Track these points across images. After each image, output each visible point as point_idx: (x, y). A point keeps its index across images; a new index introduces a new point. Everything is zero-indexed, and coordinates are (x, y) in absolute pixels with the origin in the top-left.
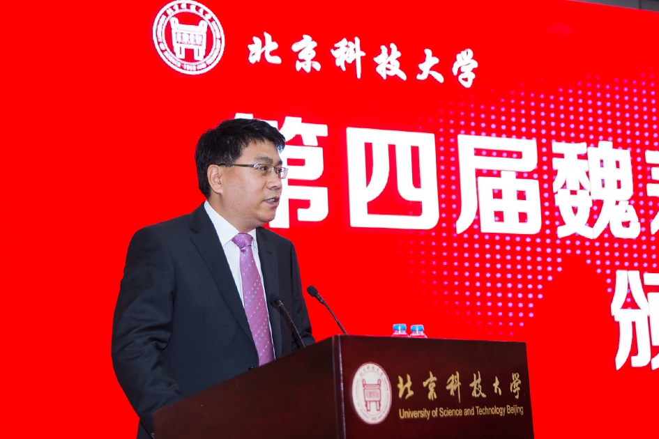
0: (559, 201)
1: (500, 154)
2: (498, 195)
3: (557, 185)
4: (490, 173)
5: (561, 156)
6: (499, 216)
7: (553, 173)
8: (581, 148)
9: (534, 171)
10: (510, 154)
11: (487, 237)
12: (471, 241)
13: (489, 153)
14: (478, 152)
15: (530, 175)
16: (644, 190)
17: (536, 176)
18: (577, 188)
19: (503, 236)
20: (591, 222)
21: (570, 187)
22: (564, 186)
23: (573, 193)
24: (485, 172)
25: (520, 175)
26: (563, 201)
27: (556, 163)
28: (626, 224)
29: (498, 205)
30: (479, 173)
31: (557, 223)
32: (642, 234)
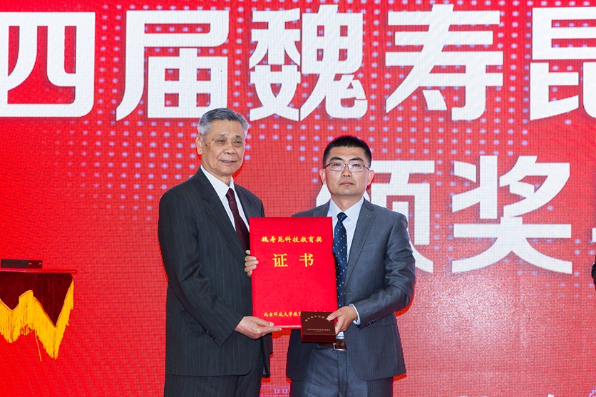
0: (254, 78)
1: (179, 28)
2: (172, 75)
3: (253, 61)
4: (164, 52)
5: (264, 26)
6: (172, 99)
7: (250, 47)
8: (294, 14)
9: (224, 46)
10: (192, 28)
11: (154, 124)
12: (134, 128)
13: (165, 28)
14: (151, 28)
15: (217, 51)
16: (381, 60)
17: (225, 51)
18: (281, 61)
19: (174, 121)
20: (297, 102)
21: (273, 60)
22: (264, 61)
23: (276, 68)
24: (158, 50)
25: (203, 52)
26: (261, 79)
27: (256, 35)
28: (348, 102)
29: (172, 87)
30: (150, 52)
31: (249, 105)
32: (369, 113)
